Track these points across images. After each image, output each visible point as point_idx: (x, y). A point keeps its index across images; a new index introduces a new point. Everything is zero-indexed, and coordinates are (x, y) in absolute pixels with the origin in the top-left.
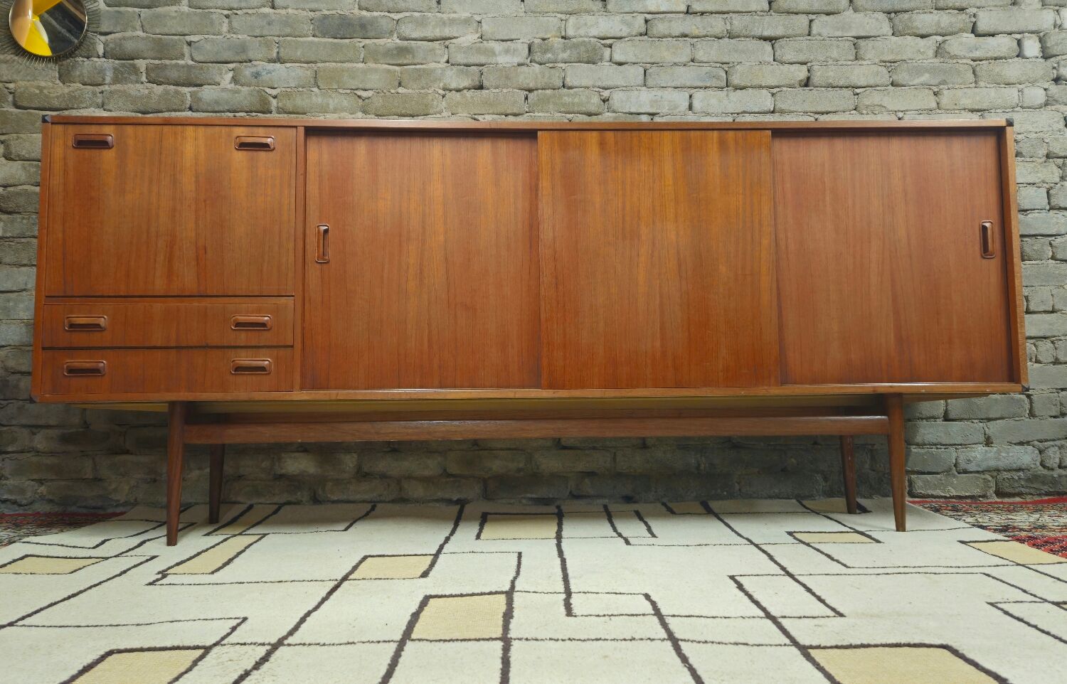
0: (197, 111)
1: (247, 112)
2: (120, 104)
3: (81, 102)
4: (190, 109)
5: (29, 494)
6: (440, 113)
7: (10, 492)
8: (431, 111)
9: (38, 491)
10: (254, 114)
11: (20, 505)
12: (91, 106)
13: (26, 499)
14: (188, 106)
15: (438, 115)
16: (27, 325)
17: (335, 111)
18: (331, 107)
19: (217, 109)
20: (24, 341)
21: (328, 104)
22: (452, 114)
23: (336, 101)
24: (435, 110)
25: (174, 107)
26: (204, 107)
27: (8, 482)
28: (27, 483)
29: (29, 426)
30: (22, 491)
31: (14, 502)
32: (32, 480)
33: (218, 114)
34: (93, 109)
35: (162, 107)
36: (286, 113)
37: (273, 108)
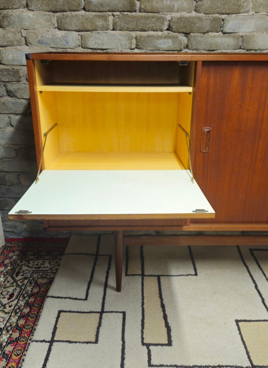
0: (89, 11)
1: (120, 12)
2: (39, 5)
3: (13, 4)
4: (84, 9)
5: (19, 229)
6: (248, 12)
7: (10, 228)
8: (242, 11)
9: (24, 227)
10: (126, 13)
11: (15, 233)
12: (20, 7)
13: (18, 231)
14: (83, 7)
15: (246, 14)
16: (4, 147)
17: (178, 11)
18: (176, 8)
19: (101, 10)
20: (4, 156)
21: (174, 6)
22: (256, 13)
23: (179, 4)
24: (245, 10)
25: (74, 8)
26: (93, 9)
27: (8, 223)
28: (17, 224)
29: (14, 198)
30: (15, 227)
31: (13, 232)
32: (20, 222)
33: (102, 14)
34: (22, 9)
35: (66, 8)
36: (146, 12)
37: (137, 9)
